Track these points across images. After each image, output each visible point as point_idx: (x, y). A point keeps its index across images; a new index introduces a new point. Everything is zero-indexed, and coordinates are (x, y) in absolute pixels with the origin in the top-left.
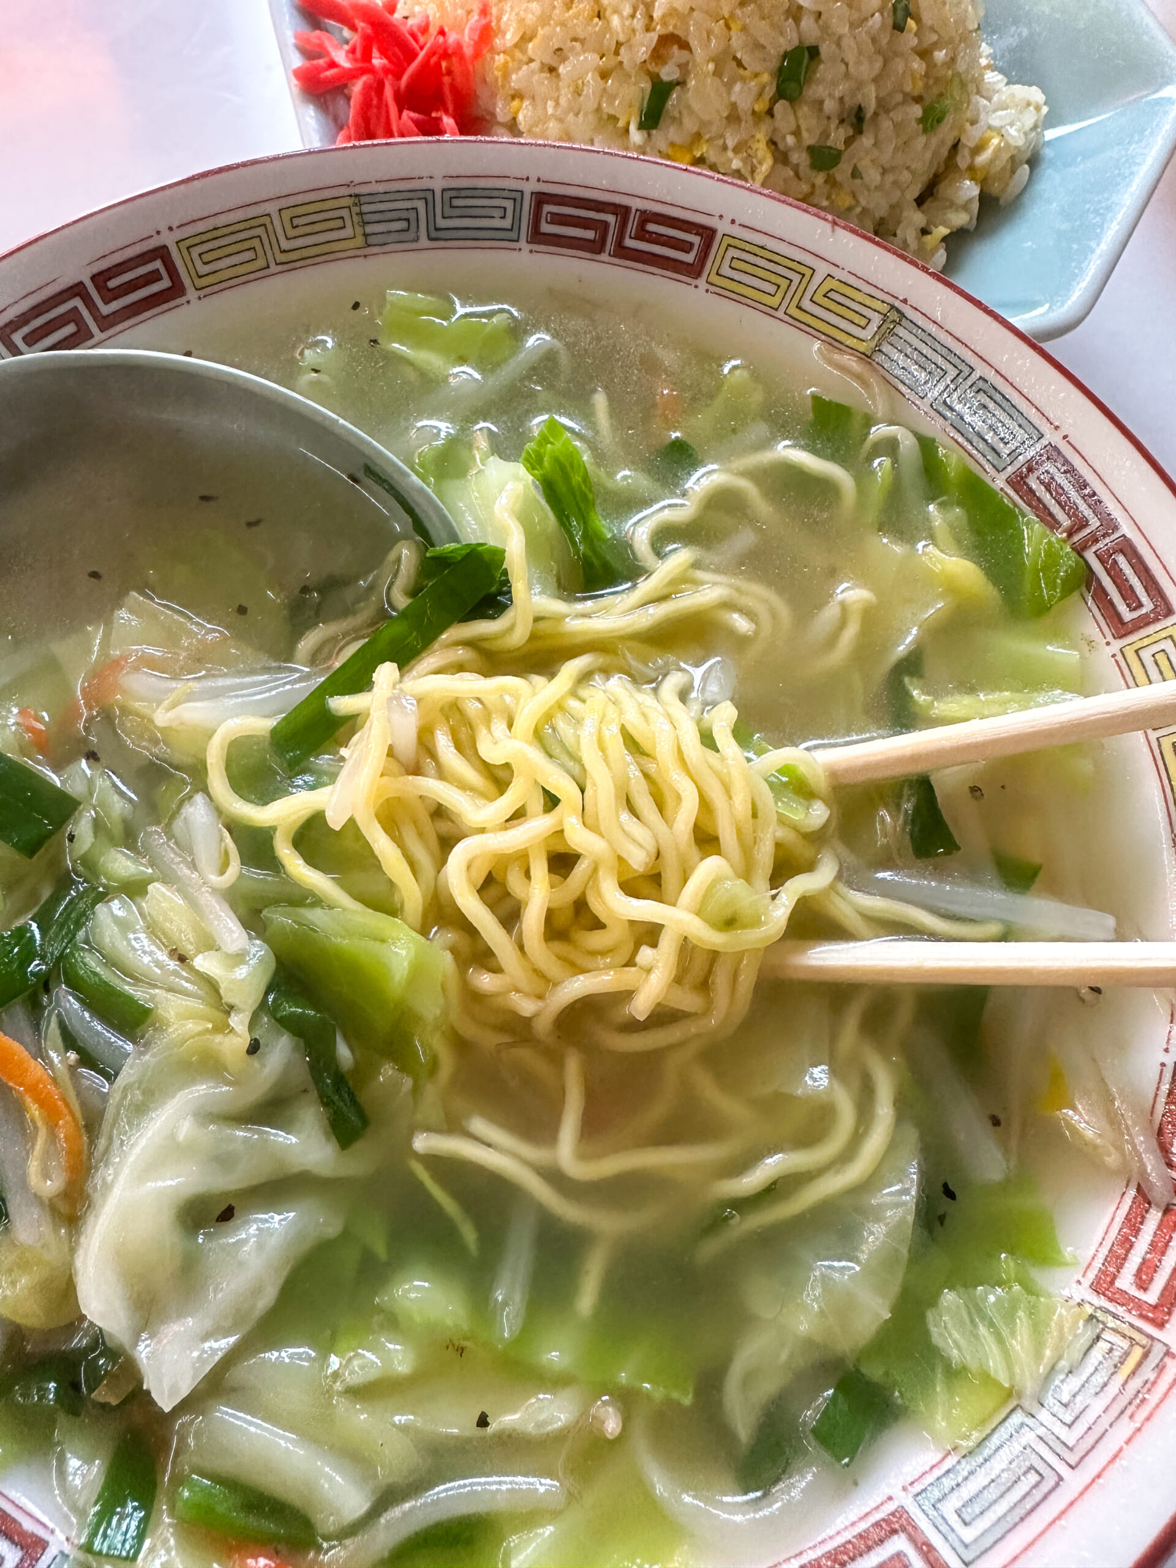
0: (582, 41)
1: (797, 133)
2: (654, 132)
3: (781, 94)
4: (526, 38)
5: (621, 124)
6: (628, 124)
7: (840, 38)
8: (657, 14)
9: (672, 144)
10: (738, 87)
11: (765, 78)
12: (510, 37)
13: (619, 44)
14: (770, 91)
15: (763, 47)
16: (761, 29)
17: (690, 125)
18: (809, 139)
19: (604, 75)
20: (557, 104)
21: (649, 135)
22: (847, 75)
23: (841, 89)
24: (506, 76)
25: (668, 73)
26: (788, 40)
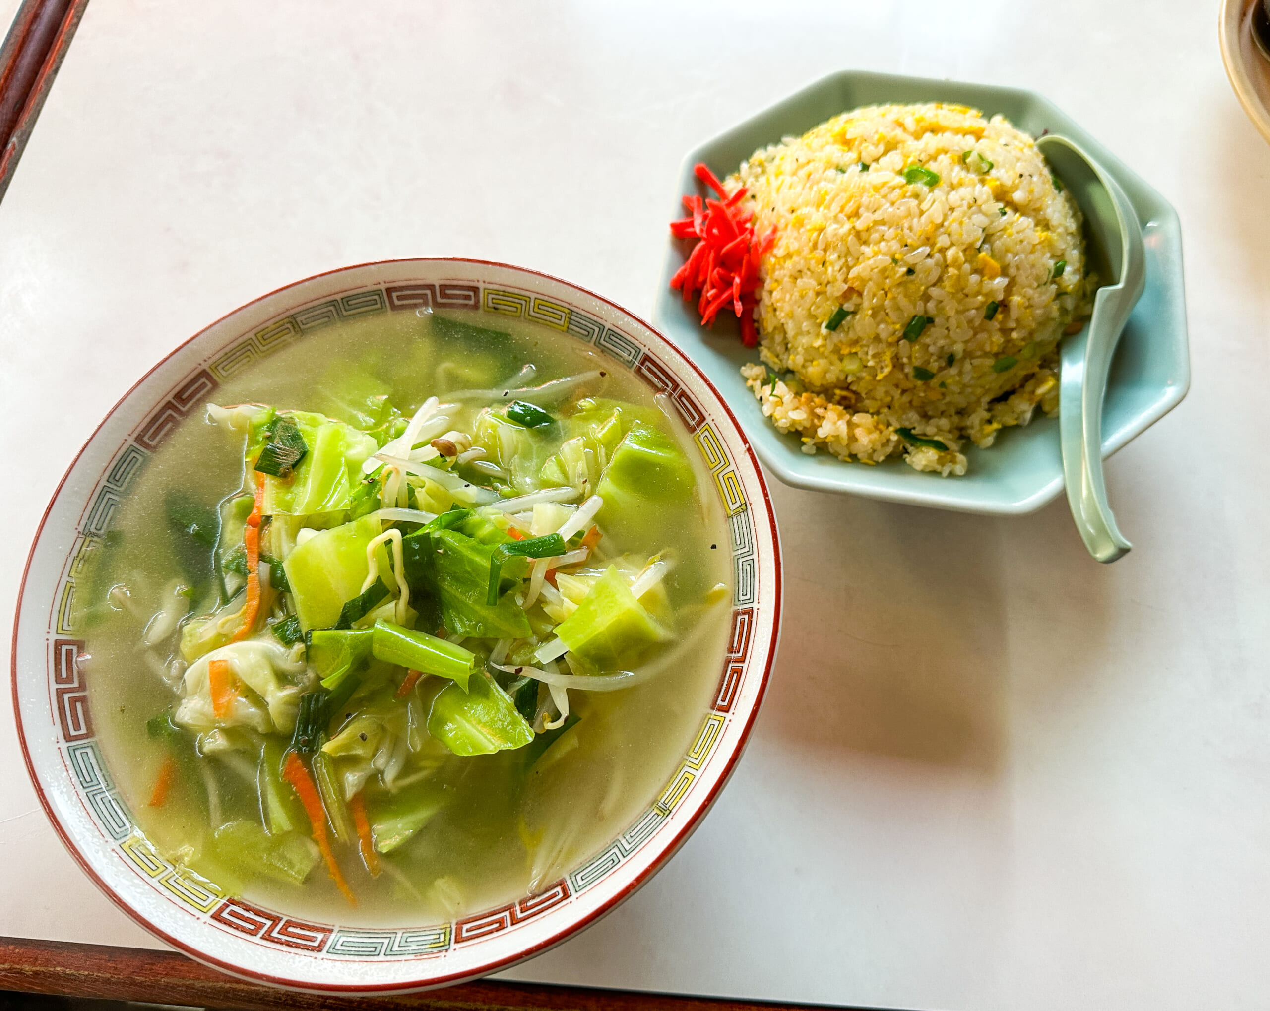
0: (812, 272)
1: (910, 358)
2: (833, 332)
3: (905, 336)
4: (789, 256)
5: (818, 321)
6: (822, 323)
7: (949, 317)
8: (850, 276)
9: (841, 342)
10: (882, 326)
11: (898, 327)
12: (779, 251)
13: (829, 283)
14: (899, 334)
15: (902, 311)
16: (903, 302)
17: (852, 335)
18: (917, 363)
19: (818, 294)
20: (791, 295)
21: (830, 334)
22: (947, 337)
23: (941, 342)
24: (774, 270)
25: (849, 307)
26: (919, 309)
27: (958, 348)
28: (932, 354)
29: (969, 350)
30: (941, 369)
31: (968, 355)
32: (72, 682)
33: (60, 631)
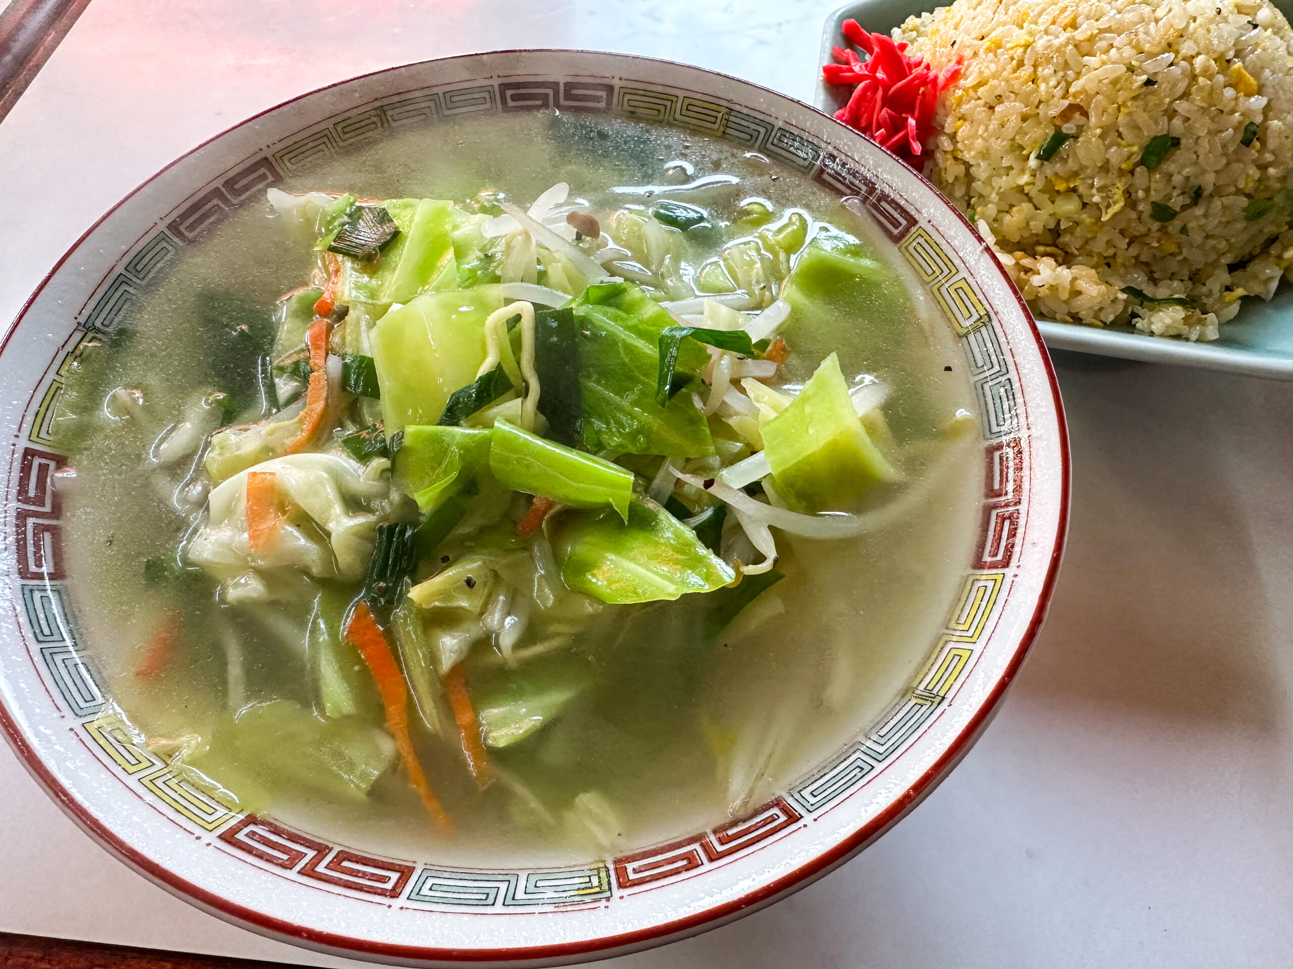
0: (1016, 94)
1: (1147, 190)
2: (1046, 163)
3: (1142, 162)
4: (980, 84)
5: (1025, 152)
6: (1031, 153)
7: (1198, 138)
8: (1072, 90)
9: (1056, 174)
10: (1113, 150)
11: (1135, 149)
12: (969, 81)
13: (1040, 102)
14: (1136, 158)
15: (1140, 129)
16: (1142, 118)
17: (1072, 165)
18: (1155, 196)
19: (1024, 119)
20: (986, 130)
21: (1042, 164)
22: (1196, 163)
23: (1187, 171)
24: (960, 103)
25: (1068, 128)
26: (1161, 128)
27: (1209, 180)
28: (1174, 188)
29: (1221, 183)
30: (1184, 208)
31: (1218, 191)
32: (43, 505)
33: (34, 438)
